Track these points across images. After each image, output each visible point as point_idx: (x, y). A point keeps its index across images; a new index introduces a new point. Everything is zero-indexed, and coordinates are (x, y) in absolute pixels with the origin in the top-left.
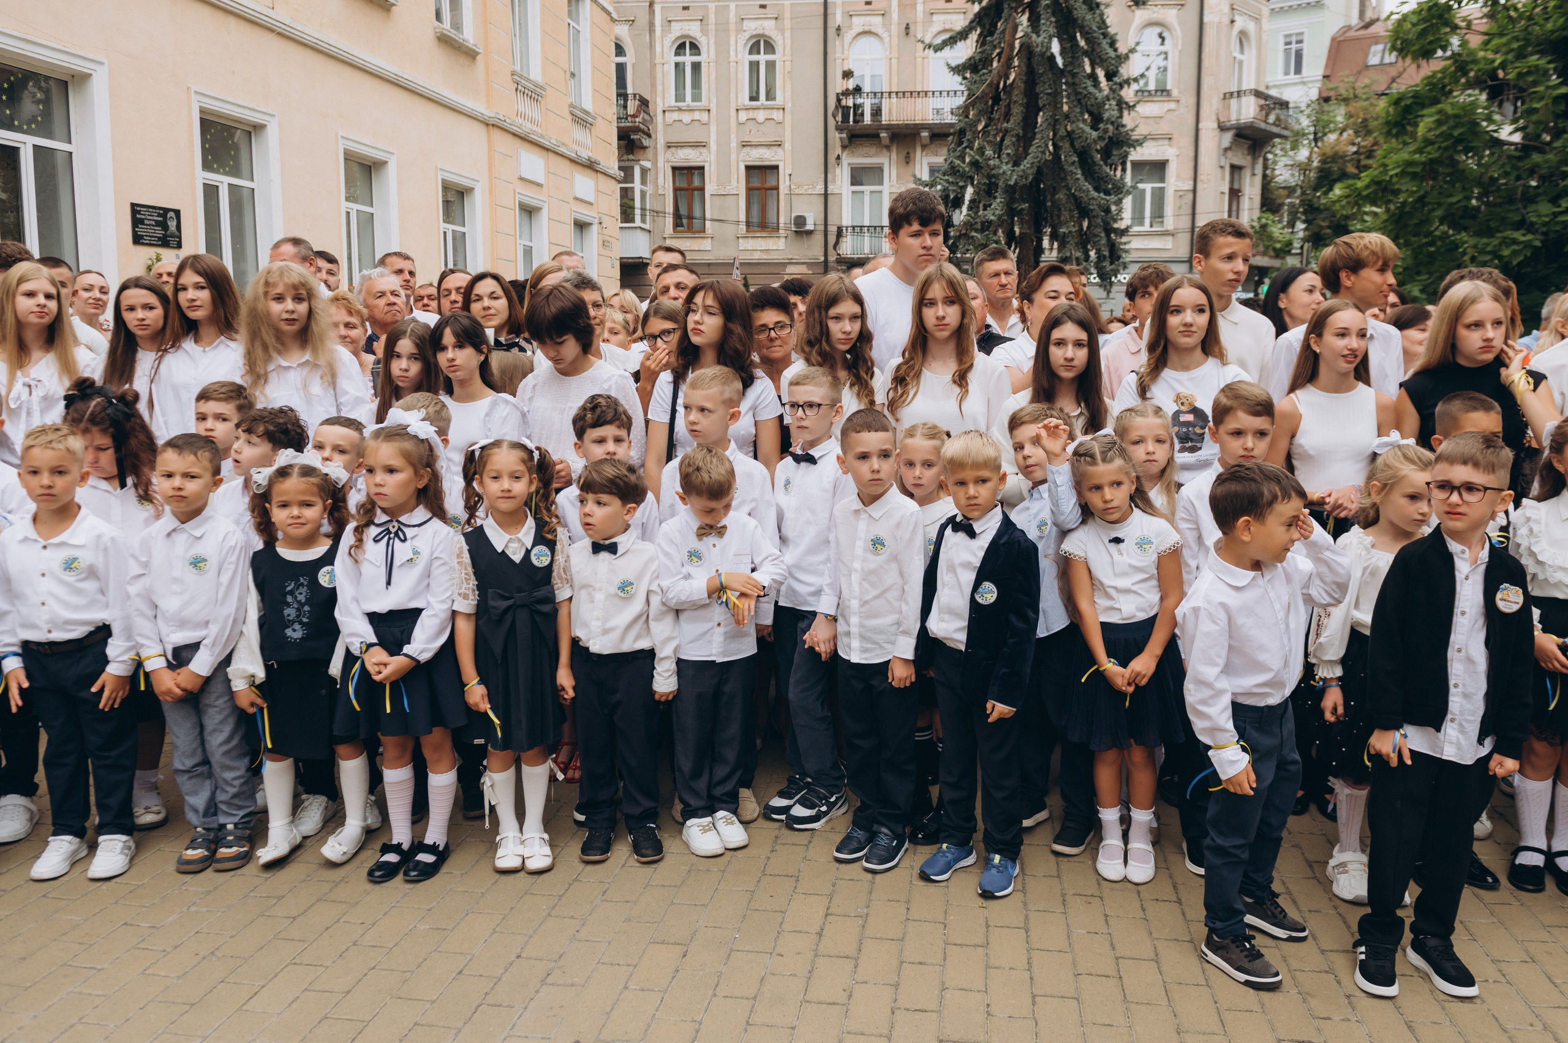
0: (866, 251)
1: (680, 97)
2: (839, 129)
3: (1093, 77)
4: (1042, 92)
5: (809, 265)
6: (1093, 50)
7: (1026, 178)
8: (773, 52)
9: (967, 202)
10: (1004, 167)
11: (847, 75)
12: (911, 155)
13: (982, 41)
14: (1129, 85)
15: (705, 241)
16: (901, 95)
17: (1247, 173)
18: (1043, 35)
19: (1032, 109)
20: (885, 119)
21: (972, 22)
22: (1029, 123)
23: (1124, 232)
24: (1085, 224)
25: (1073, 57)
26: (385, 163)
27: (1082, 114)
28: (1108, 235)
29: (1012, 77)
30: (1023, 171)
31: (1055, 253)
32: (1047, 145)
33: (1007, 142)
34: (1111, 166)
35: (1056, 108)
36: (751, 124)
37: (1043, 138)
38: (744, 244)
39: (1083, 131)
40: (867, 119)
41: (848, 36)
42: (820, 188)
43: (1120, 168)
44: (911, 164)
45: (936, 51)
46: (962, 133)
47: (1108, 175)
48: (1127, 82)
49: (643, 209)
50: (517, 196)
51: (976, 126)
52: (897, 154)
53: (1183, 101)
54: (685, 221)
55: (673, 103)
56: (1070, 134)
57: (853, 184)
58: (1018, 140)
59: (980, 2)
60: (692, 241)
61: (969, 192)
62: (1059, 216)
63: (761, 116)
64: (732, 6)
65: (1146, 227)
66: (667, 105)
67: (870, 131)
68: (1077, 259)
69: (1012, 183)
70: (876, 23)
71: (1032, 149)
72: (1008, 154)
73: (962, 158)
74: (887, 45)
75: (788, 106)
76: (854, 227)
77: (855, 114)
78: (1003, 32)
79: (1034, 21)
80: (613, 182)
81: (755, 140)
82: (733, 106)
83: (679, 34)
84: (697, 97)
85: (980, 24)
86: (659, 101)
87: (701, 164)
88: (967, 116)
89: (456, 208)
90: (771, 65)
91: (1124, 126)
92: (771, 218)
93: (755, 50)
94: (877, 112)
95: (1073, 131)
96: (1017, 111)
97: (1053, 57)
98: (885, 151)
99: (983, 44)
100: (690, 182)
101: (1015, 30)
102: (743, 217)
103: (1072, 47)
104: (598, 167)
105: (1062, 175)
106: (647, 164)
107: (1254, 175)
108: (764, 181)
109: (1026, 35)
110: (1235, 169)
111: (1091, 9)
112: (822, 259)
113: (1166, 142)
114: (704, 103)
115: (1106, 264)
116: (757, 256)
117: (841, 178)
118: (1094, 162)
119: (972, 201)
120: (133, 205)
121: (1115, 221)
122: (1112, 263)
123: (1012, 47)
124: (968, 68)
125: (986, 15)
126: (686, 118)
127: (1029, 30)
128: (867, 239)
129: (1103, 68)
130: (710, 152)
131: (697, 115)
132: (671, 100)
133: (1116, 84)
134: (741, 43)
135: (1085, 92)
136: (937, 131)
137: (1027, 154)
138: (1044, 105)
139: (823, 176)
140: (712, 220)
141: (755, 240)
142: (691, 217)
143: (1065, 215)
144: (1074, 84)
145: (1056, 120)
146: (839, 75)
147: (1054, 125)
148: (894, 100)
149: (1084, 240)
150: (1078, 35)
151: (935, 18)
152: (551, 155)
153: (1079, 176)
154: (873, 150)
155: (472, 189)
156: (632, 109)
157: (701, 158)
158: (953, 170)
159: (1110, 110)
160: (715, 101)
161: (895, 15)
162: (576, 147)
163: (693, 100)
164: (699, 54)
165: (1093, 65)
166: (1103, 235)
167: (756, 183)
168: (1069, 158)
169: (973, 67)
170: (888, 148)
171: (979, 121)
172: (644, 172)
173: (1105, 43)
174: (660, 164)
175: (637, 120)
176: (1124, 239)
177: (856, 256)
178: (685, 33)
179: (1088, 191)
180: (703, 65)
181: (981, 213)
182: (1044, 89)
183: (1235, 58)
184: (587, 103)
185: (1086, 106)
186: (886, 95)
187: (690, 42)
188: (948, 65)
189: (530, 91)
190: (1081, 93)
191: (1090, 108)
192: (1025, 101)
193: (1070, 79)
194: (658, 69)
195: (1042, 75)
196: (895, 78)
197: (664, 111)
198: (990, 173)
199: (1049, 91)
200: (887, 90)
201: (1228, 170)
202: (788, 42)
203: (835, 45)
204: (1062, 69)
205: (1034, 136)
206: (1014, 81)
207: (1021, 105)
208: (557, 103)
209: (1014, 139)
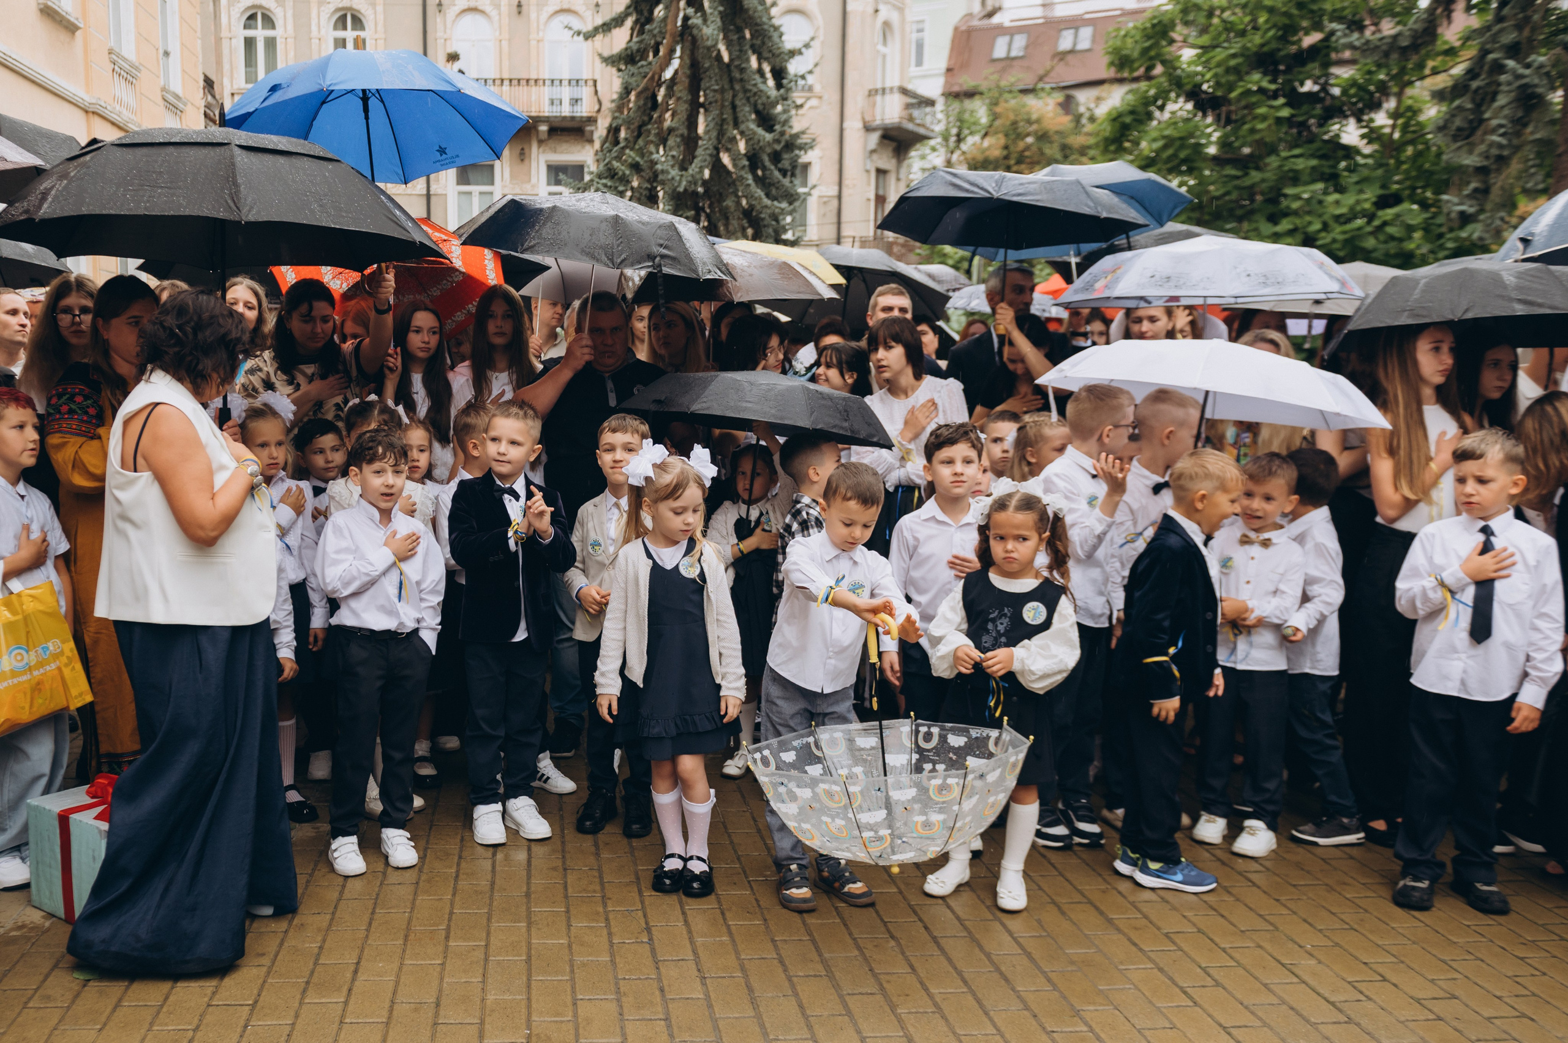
1: (250, 77)
3: (760, 72)
4: (708, 88)
7: (695, 184)
8: (363, 28)
10: (673, 172)
11: (453, 57)
12: (527, 152)
13: (638, 30)
16: (514, 83)
17: (892, 179)
18: (712, 26)
21: (628, 7)
22: (692, 122)
25: (741, 51)
27: (750, 113)
30: (692, 176)
33: (670, 143)
34: (781, 171)
39: (755, 133)
43: (790, 173)
44: (527, 161)
45: (586, 39)
52: (511, 149)
53: (826, 97)
55: (242, 84)
57: (458, 183)
58: (683, 141)
66: (235, 87)
69: (681, 189)
72: (674, 157)
73: (620, 159)
74: (497, 25)
78: (664, 20)
83: (249, 4)
85: (636, 9)
86: (226, 81)
93: (341, 24)
97: (718, 52)
99: (641, 32)
103: (739, 39)
105: (731, 180)
107: (899, 179)
110: (881, 172)
117: (446, 178)
118: (765, 167)
124: (623, 60)
125: (644, 0)
127: (700, 21)
129: (769, 63)
132: (240, 82)
134: (324, 17)
135: (755, 90)
136: (556, 125)
137: (694, 157)
138: (711, 103)
144: (742, 80)
145: (724, 120)
146: (442, 57)
147: (720, 126)
148: (506, 87)
150: (746, 27)
153: (750, 181)
164: (274, 28)
165: (760, 60)
168: (738, 162)
169: (629, 57)
173: (775, 35)
178: (257, 2)
179: (760, 198)
180: (278, 41)
182: (710, 85)
183: (878, 51)
184: (176, 86)
185: (755, 105)
186: (498, 82)
187: (263, 15)
188: (600, 55)
189: (126, 73)
190: (750, 91)
191: (760, 107)
192: (690, 97)
193: (737, 75)
194: (225, 44)
195: (707, 70)
196: (506, 63)
197: (233, 94)
198: (654, 178)
199: (716, 87)
200: (498, 76)
201: (873, 174)
202: (381, 18)
203: (436, 22)
204: (728, 65)
205: (699, 138)
206: (676, 72)
207: (686, 102)
208: (150, 86)
209: (678, 140)
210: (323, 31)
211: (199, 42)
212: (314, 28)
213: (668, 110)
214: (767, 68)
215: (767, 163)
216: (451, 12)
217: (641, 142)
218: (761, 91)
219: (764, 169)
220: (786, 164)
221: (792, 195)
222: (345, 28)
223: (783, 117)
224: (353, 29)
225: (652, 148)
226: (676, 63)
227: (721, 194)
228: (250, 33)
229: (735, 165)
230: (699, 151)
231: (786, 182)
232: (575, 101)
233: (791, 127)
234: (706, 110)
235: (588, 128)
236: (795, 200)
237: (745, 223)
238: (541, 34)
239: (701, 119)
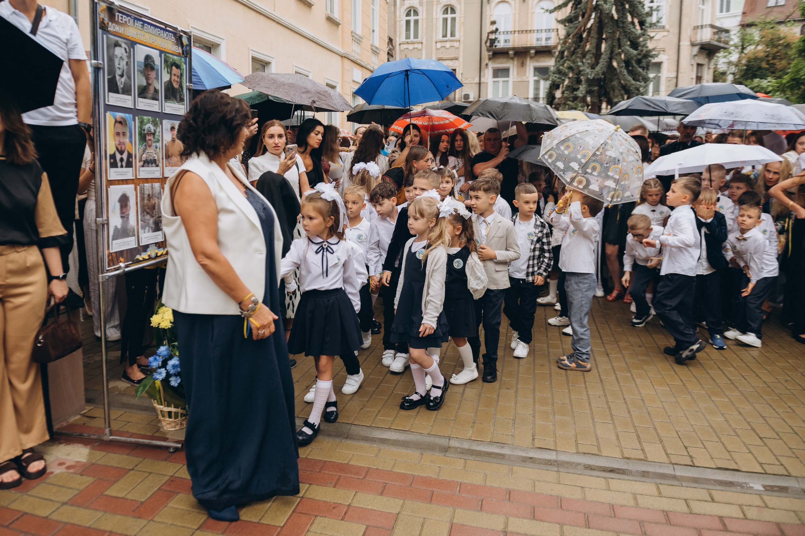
1: (408, 37)
2: (488, 50)
3: (633, 23)
7: (599, 75)
8: (455, 13)
11: (493, 23)
12: (525, 62)
13: (575, 7)
16: (520, 32)
17: (705, 68)
18: (609, 4)
19: (600, 40)
20: (512, 44)
22: (599, 48)
25: (623, 13)
27: (627, 42)
30: (597, 71)
33: (587, 58)
34: (641, 68)
36: (443, 49)
39: (628, 51)
40: (502, 44)
42: (477, 80)
43: (645, 69)
44: (524, 67)
46: (562, 52)
47: (639, 72)
50: (352, 89)
52: (517, 62)
53: (672, 31)
57: (494, 77)
58: (593, 57)
61: (566, 82)
62: (614, 93)
63: (448, 45)
66: (401, 41)
67: (503, 51)
69: (591, 78)
72: (588, 63)
73: (563, 65)
74: (514, 8)
75: (462, 39)
77: (496, 43)
78: (587, 2)
81: (444, 57)
82: (434, 40)
83: (408, 6)
84: (416, 36)
86: (398, 39)
90: (453, 19)
94: (507, 41)
96: (593, 41)
97: (612, 15)
98: (511, 61)
103: (623, 9)
105: (616, 74)
107: (709, 68)
109: (600, 5)
110: (699, 65)
113: (662, 52)
117: (488, 75)
124: (567, 21)
126: (411, 47)
127: (602, 2)
129: (637, 19)
131: (416, 46)
132: (403, 39)
133: (647, 27)
134: (439, 9)
135: (629, 31)
136: (541, 50)
137: (597, 63)
138: (606, 38)
139: (479, 74)
143: (617, 93)
144: (623, 27)
145: (613, 46)
146: (488, 23)
147: (612, 48)
148: (516, 34)
152: (364, 69)
153: (625, 74)
154: (505, 60)
155: (336, 87)
158: (558, 71)
159: (642, 40)
160: (425, 38)
162: (373, 65)
163: (414, 38)
164: (418, 16)
165: (633, 17)
169: (570, 20)
170: (512, 59)
171: (572, 47)
173: (640, 6)
178: (412, 5)
179: (630, 81)
180: (419, 21)
182: (607, 30)
183: (700, 8)
184: (377, 44)
185: (629, 38)
186: (513, 33)
187: (413, 10)
188: (556, 19)
189: (357, 40)
190: (627, 31)
191: (632, 39)
192: (597, 36)
193: (621, 25)
194: (398, 23)
195: (607, 23)
196: (518, 24)
197: (400, 44)
198: (579, 73)
199: (610, 31)
200: (513, 30)
201: (695, 67)
202: (463, 8)
203: (487, 8)
204: (617, 21)
205: (602, 54)
206: (592, 25)
207: (595, 38)
208: (366, 44)
209: (591, 55)
210: (438, 15)
211: (387, 24)
212: (434, 14)
213: (587, 42)
214: (636, 21)
215: (634, 64)
216: (493, 4)
217: (574, 57)
218: (632, 32)
219: (633, 67)
220: (644, 64)
221: (646, 79)
222: (447, 13)
223: (642, 43)
224: (451, 13)
225: (578, 60)
226: (592, 21)
227: (611, 79)
228: (408, 18)
229: (618, 66)
230: (601, 60)
231: (644, 73)
232: (547, 39)
233: (647, 47)
234: (606, 41)
235: (553, 51)
236: (648, 81)
237: (623, 92)
238: (534, 10)
239: (603, 46)
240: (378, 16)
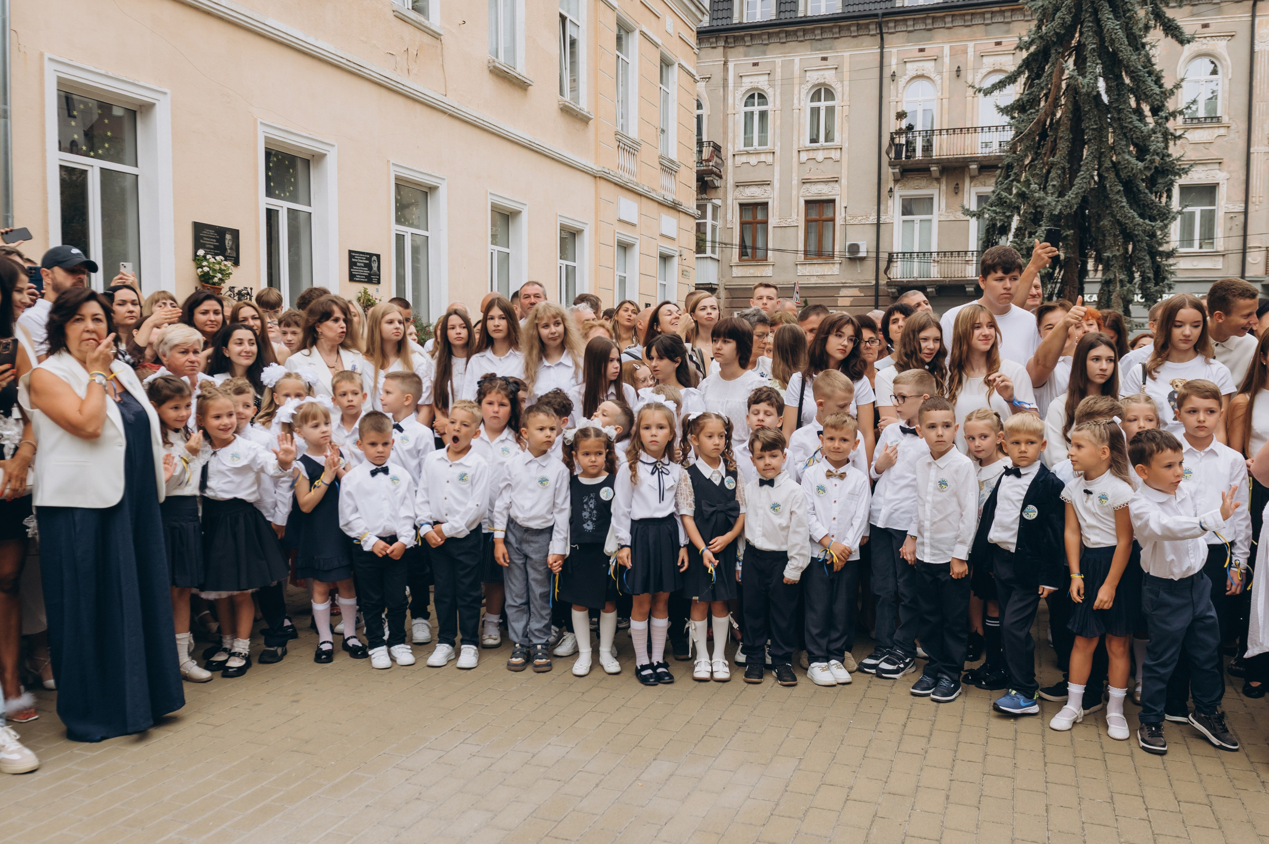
0: (915, 275)
1: (748, 142)
2: (892, 165)
3: (1139, 112)
4: (1087, 128)
5: (860, 288)
6: (1138, 87)
7: (1071, 208)
8: (833, 98)
9: (1013, 230)
10: (1049, 199)
11: (901, 115)
12: (960, 186)
13: (1030, 83)
14: (1175, 117)
15: (767, 268)
16: (951, 132)
18: (1090, 76)
19: (1077, 143)
20: (935, 154)
21: (1020, 67)
22: (1074, 157)
23: (1171, 254)
24: (1130, 247)
25: (1119, 95)
26: (520, 212)
27: (1127, 146)
28: (1153, 258)
29: (1058, 115)
30: (1068, 201)
31: (1099, 274)
32: (1092, 177)
33: (1053, 175)
34: (1156, 193)
35: (1101, 141)
36: (811, 163)
37: (1088, 170)
38: (802, 270)
39: (1129, 162)
40: (919, 154)
41: (902, 81)
42: (873, 219)
43: (1165, 195)
44: (960, 194)
45: (986, 95)
46: (1009, 167)
47: (1153, 202)
48: (1173, 114)
49: (713, 242)
50: (617, 235)
51: (1023, 161)
52: (947, 185)
53: (1233, 126)
54: (749, 251)
55: (742, 148)
56: (1115, 165)
57: (903, 214)
58: (1064, 173)
59: (1027, 49)
60: (756, 268)
61: (1016, 220)
62: (1103, 241)
63: (820, 155)
64: (797, 60)
65: (1196, 248)
66: (736, 149)
67: (920, 166)
68: (1121, 281)
69: (1057, 212)
70: (928, 67)
71: (1077, 181)
72: (1054, 186)
73: (1009, 190)
74: (939, 87)
75: (845, 146)
76: (904, 253)
77: (907, 151)
78: (1051, 74)
79: (1080, 65)
80: (692, 219)
81: (813, 177)
82: (795, 148)
83: (749, 87)
84: (763, 141)
85: (1027, 67)
86: (730, 146)
87: (766, 200)
88: (1015, 152)
89: (569, 247)
90: (830, 111)
91: (1169, 156)
92: (827, 247)
93: (817, 97)
94: (928, 148)
95: (1119, 163)
96: (1063, 147)
97: (1099, 95)
98: (935, 184)
99: (1031, 86)
100: (755, 217)
101: (1062, 72)
102: (801, 247)
103: (1117, 85)
104: (680, 208)
105: (1107, 203)
106: (718, 202)
108: (821, 213)
109: (1071, 77)
111: (1137, 49)
112: (874, 282)
113: (1217, 166)
114: (770, 146)
115: (1151, 285)
116: (813, 281)
117: (893, 210)
118: (1139, 191)
119: (1018, 229)
120: (350, 252)
121: (1160, 244)
122: (1156, 284)
123: (1059, 87)
124: (1016, 109)
125: (1034, 60)
126: (753, 160)
127: (1076, 73)
128: (916, 265)
129: (1148, 103)
130: (773, 190)
131: (763, 158)
132: (740, 146)
133: (1162, 118)
134: (804, 92)
136: (986, 163)
137: (1072, 185)
138: (1090, 140)
139: (876, 207)
140: (774, 250)
141: (812, 267)
142: (754, 248)
143: (1110, 240)
144: (1119, 119)
145: (1102, 153)
146: (893, 116)
147: (1100, 158)
148: (945, 136)
149: (1128, 262)
150: (1124, 73)
151: (985, 59)
152: (643, 199)
153: (1124, 204)
154: (924, 183)
155: (582, 231)
156: (705, 156)
157: (766, 195)
158: (1001, 202)
159: (1156, 143)
160: (779, 144)
161: (947, 60)
162: (663, 192)
163: (760, 145)
164: (767, 104)
165: (1138, 100)
166: (1147, 258)
167: (814, 216)
168: (1115, 188)
169: (1020, 107)
170: (938, 180)
171: (1026, 156)
172: (715, 208)
173: (1150, 81)
174: (729, 201)
175: (711, 164)
176: (1171, 261)
177: (905, 280)
178: (755, 85)
179: (1134, 218)
180: (769, 113)
181: (1026, 240)
182: (1089, 125)
185: (1132, 139)
187: (759, 94)
188: (997, 106)
189: (629, 147)
190: (1127, 127)
191: (1136, 140)
192: (1071, 136)
195: (1088, 112)
196: (946, 117)
197: (734, 155)
199: (1095, 127)
203: (890, 89)
204: (1108, 106)
206: (1060, 118)
207: (1067, 140)
208: (649, 155)
209: (1059, 172)
215: (1142, 188)
218: (1136, 127)
220: (1161, 187)
221: (1164, 214)
226: (1061, 110)
227: (1099, 215)
231: (1161, 202)
233: (1167, 155)
235: (998, 165)
236: (1166, 218)
240: (676, 104)
